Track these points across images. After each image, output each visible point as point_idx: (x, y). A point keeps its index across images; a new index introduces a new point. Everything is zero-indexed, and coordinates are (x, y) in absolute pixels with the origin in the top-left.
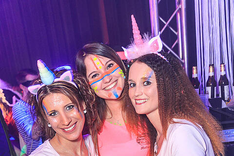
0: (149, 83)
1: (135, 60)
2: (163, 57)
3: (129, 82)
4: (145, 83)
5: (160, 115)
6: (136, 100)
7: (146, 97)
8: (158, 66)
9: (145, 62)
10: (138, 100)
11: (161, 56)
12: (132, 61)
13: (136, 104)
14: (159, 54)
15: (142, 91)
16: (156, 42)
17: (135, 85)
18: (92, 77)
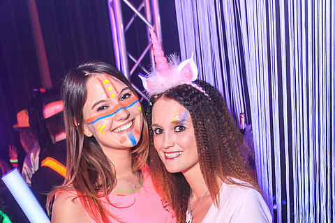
0: (182, 128)
1: (160, 95)
2: (200, 89)
3: (154, 128)
4: (177, 129)
5: (203, 172)
6: (165, 153)
7: (180, 149)
8: (194, 103)
9: (175, 98)
10: (168, 153)
11: (198, 88)
12: (156, 97)
13: (166, 158)
14: (194, 85)
15: (174, 140)
16: (188, 66)
17: (161, 131)
18: (98, 110)
